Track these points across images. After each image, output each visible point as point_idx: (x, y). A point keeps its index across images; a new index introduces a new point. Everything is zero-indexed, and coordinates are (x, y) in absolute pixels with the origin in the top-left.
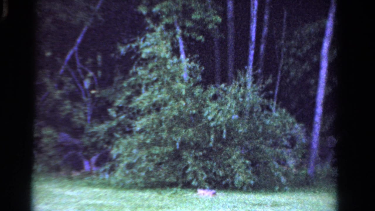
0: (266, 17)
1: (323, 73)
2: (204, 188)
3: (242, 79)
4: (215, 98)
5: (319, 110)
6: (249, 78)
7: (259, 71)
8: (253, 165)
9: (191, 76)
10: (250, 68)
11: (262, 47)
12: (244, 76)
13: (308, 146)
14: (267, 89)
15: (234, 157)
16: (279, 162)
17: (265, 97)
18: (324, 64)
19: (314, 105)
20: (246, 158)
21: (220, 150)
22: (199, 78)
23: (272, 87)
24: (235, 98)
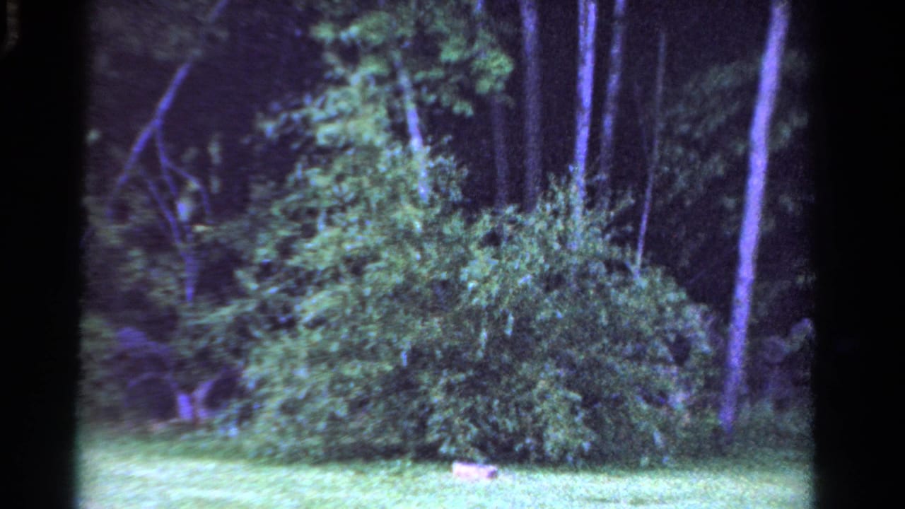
0: (616, 50)
1: (757, 183)
2: (471, 461)
3: (560, 196)
4: (493, 239)
5: (746, 271)
6: (576, 193)
7: (603, 176)
8: (589, 401)
9: (436, 188)
10: (578, 169)
11: (608, 121)
12: (566, 188)
13: (720, 360)
14: (620, 221)
15: (542, 385)
16: (648, 400)
17: (614, 241)
18: (759, 162)
19: (733, 261)
20: (569, 385)
21: (509, 369)
22: (456, 195)
23: (632, 215)
24: (544, 243)
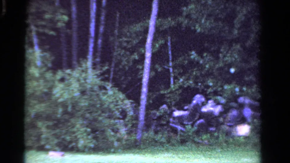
0: (103, 18)
1: (147, 61)
2: (55, 150)
3: (84, 65)
4: (62, 80)
5: (144, 90)
6: (89, 63)
7: (98, 60)
8: (94, 131)
9: (43, 62)
10: (90, 57)
11: (100, 41)
12: (86, 63)
13: (136, 118)
14: (102, 74)
15: (78, 126)
16: (113, 130)
17: (102, 80)
18: (148, 55)
19: (140, 86)
20: (87, 126)
21: (67, 121)
22: (50, 65)
23: (108, 71)
24: (78, 80)
